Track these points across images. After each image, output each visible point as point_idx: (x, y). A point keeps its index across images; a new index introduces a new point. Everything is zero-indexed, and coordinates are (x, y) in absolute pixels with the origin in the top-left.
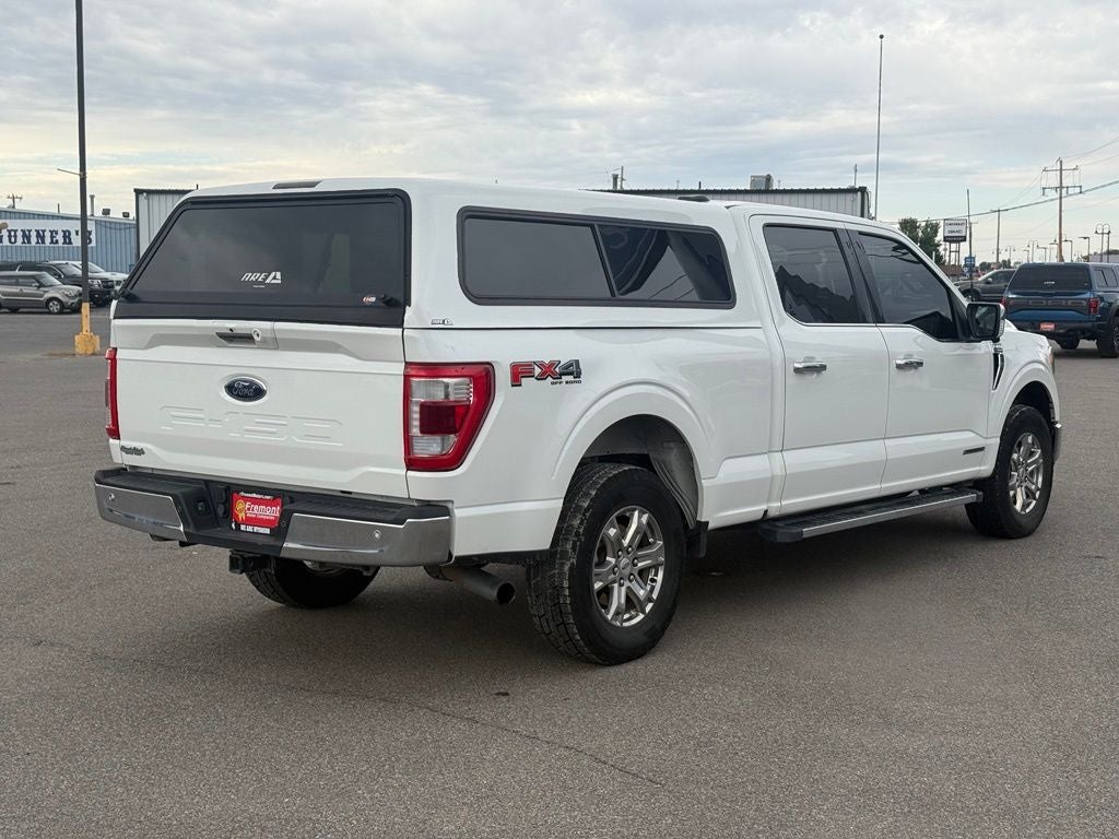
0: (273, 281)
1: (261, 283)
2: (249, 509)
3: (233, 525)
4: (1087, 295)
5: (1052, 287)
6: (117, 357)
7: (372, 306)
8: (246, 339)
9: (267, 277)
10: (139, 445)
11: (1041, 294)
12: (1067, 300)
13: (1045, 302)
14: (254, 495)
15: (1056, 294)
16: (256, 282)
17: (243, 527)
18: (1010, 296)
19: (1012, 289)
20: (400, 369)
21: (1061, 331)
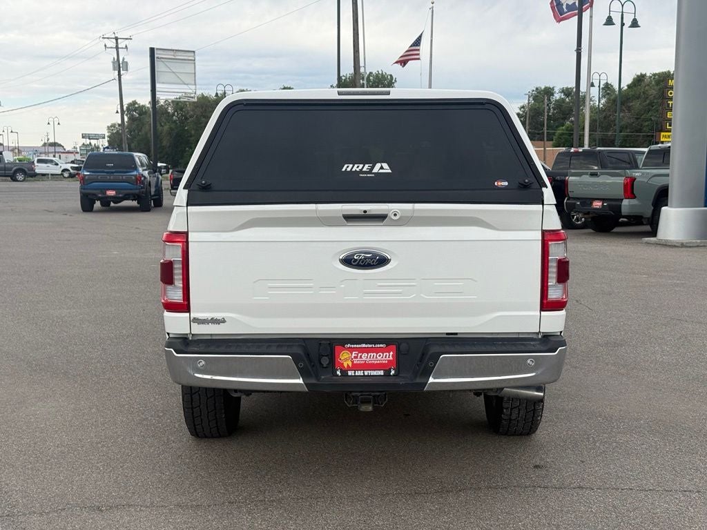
0: (381, 171)
1: (365, 172)
2: (356, 357)
3: (338, 373)
4: (135, 173)
5: (112, 167)
6: (190, 240)
7: (505, 188)
8: (380, 218)
9: (373, 168)
10: (218, 316)
11: (107, 172)
12: (122, 176)
13: (108, 177)
14: (364, 345)
15: (115, 172)
16: (361, 171)
17: (350, 373)
18: (86, 173)
19: (86, 168)
20: (539, 236)
21: (121, 195)
